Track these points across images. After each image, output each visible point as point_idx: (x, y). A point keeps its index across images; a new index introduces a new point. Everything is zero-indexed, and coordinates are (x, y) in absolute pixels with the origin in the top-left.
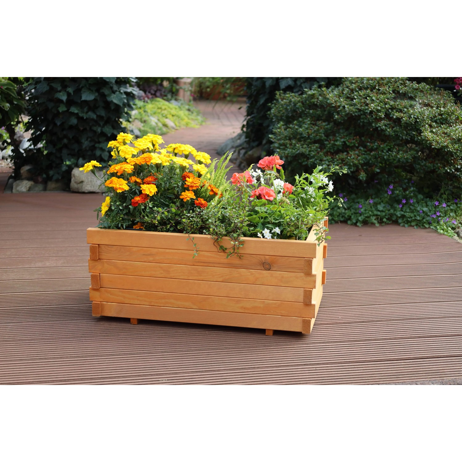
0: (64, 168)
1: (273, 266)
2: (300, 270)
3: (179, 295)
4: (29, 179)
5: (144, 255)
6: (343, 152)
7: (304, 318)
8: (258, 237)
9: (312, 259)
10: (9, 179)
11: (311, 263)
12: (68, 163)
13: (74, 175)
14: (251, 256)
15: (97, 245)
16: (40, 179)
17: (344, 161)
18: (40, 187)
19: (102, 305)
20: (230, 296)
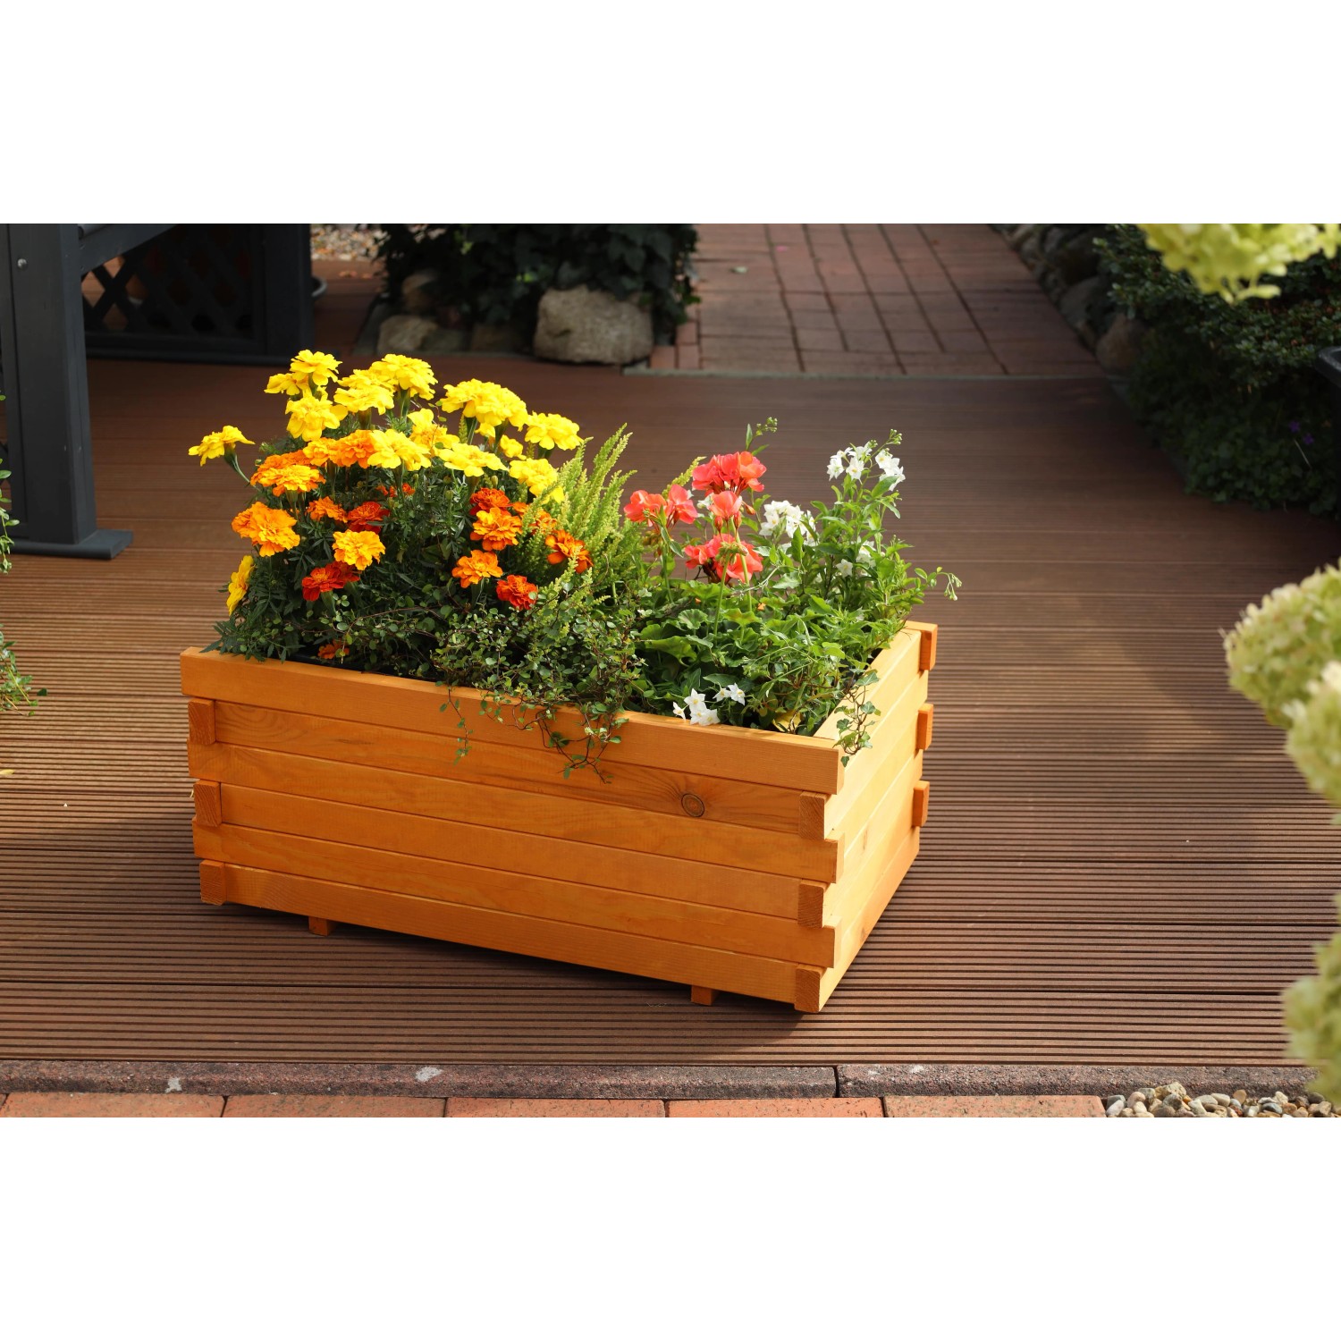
0: (518, 292)
1: (710, 806)
2: (789, 824)
3: (442, 865)
4: (424, 313)
5: (340, 740)
6: (1312, 299)
7: (800, 967)
8: (674, 716)
9: (824, 797)
10: (372, 307)
11: (822, 809)
12: (529, 277)
13: (545, 311)
14: (645, 772)
15: (208, 703)
16: (454, 316)
17: (1310, 327)
18: (453, 338)
19: (229, 872)
20: (587, 882)
